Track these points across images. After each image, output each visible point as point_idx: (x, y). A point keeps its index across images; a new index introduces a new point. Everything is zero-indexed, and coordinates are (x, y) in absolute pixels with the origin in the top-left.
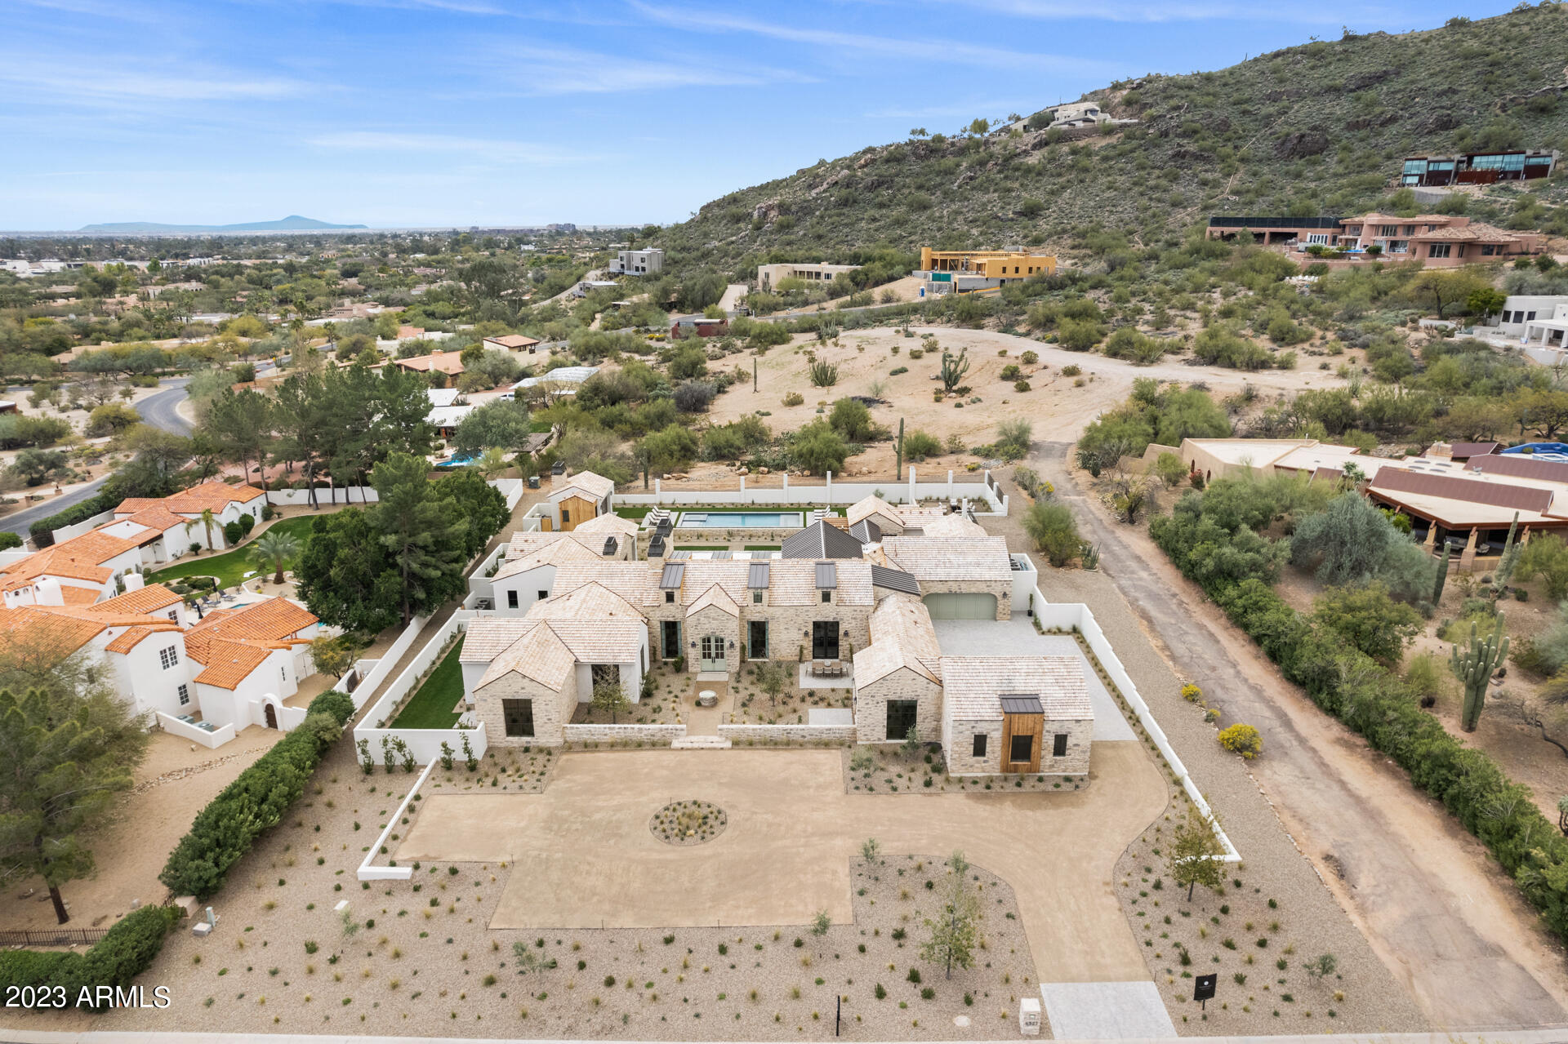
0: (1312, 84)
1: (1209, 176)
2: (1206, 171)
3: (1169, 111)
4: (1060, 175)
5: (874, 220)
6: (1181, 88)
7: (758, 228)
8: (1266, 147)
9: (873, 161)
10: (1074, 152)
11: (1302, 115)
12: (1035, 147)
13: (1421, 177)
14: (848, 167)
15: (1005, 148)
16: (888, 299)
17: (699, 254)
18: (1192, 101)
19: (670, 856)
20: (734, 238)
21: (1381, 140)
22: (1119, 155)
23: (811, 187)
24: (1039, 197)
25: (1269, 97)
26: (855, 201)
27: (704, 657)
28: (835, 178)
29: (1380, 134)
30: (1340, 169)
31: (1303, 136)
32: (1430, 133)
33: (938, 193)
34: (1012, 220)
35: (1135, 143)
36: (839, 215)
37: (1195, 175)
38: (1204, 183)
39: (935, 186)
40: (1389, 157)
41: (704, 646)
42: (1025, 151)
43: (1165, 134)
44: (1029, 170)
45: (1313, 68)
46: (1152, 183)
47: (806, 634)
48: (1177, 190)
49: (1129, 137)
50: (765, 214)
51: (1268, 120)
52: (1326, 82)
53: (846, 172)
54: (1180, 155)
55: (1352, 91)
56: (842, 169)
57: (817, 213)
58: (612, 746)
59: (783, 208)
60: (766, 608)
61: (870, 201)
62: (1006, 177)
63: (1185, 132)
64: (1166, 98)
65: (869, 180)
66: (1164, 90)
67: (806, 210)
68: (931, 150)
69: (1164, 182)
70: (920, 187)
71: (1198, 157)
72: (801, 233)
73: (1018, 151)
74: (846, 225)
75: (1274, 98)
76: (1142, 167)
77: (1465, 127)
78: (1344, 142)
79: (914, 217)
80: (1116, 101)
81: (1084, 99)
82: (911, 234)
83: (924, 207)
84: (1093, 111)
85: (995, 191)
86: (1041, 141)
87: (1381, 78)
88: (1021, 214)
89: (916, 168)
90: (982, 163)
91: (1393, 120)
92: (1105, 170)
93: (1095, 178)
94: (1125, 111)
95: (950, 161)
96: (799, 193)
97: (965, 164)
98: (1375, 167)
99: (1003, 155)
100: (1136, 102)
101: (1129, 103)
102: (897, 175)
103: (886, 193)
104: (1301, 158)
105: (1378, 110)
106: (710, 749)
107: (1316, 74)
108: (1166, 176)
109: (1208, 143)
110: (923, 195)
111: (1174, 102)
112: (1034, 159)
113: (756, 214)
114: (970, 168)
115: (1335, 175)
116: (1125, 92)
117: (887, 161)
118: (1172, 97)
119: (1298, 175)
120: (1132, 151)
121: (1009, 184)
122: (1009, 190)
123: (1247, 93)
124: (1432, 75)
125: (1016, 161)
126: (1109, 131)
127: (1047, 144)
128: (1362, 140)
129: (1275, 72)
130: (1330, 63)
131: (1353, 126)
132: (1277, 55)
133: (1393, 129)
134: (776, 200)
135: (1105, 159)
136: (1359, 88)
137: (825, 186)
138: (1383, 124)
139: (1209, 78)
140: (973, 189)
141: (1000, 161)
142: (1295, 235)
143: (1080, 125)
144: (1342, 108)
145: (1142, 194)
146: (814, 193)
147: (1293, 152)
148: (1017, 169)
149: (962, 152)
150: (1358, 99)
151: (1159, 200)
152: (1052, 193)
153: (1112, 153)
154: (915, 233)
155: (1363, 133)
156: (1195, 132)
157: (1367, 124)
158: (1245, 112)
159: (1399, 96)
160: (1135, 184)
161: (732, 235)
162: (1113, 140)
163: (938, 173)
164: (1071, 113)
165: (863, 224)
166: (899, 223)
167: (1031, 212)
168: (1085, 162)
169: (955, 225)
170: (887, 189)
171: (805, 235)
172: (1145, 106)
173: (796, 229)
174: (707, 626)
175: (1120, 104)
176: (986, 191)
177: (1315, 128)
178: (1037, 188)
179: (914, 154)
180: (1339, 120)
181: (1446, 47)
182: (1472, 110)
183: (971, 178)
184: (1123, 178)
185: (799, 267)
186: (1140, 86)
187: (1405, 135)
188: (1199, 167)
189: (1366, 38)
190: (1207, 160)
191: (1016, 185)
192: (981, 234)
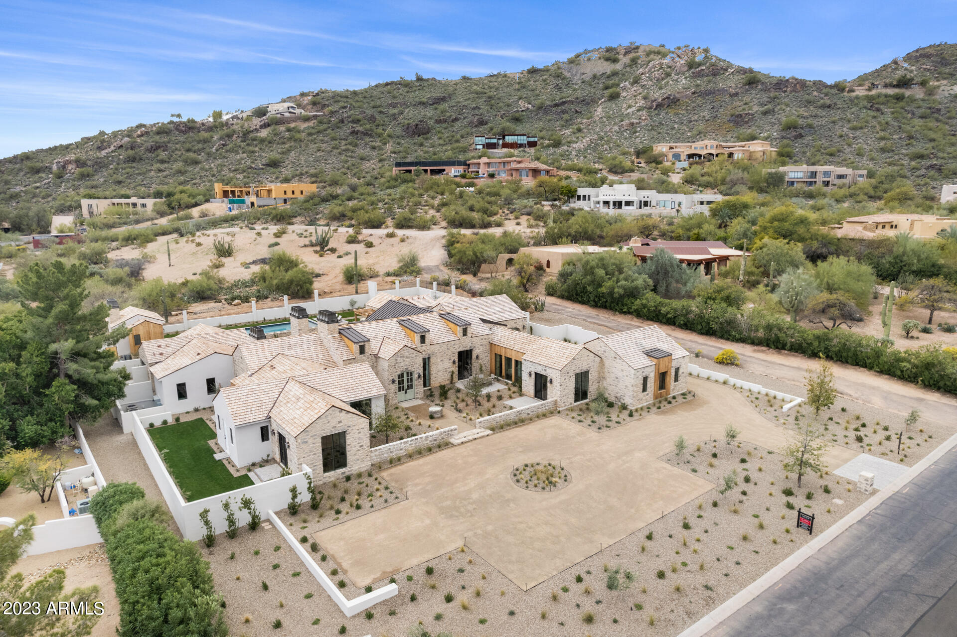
0: (411, 100)
1: (374, 144)
2: (372, 141)
3: (340, 109)
4: (284, 143)
5: (160, 171)
6: (342, 97)
7: (59, 176)
8: (399, 131)
9: (147, 133)
10: (289, 130)
11: (412, 115)
12: (262, 127)
13: (483, 145)
14: (128, 136)
15: (242, 127)
16: (204, 215)
17: (7, 196)
18: (351, 104)
19: (563, 497)
20: (38, 184)
21: (455, 129)
22: (318, 132)
23: (100, 148)
24: (274, 155)
25: (390, 105)
26: (141, 159)
27: (400, 391)
28: (119, 143)
29: (452, 126)
30: (441, 142)
31: (417, 125)
32: (476, 126)
33: (203, 154)
34: (263, 169)
35: (325, 126)
36: (131, 168)
37: (367, 144)
38: (374, 148)
39: (199, 150)
40: (462, 137)
41: (399, 382)
42: (256, 129)
43: (342, 121)
44: (262, 141)
45: (408, 92)
46: (343, 148)
47: (454, 362)
48: (360, 151)
49: (321, 122)
50: (64, 167)
51: (394, 117)
52: (417, 99)
53: (126, 139)
54: (354, 133)
55: (431, 105)
56: (123, 137)
57: (111, 166)
58: (410, 456)
59: (79, 163)
60: (429, 347)
61: (153, 159)
62: (248, 145)
63: (353, 121)
64: (336, 102)
65: (149, 145)
66: (333, 97)
67: (100, 165)
68: (190, 127)
69: (350, 147)
70: (188, 150)
71: (365, 134)
72: (102, 180)
73: (252, 129)
74: (140, 174)
75: (394, 106)
76: (333, 139)
77: (490, 125)
78: (438, 129)
79: (190, 168)
80: (305, 102)
81: (284, 101)
82: (192, 179)
83: (196, 163)
84: (292, 107)
85: (243, 153)
86: (265, 124)
87: (443, 99)
88: (268, 165)
89: (182, 139)
90: (229, 136)
91: (456, 119)
92: (312, 140)
93: (307, 146)
94: (312, 108)
95: (204, 135)
96: (91, 153)
97: (216, 137)
98: (457, 141)
99: (242, 132)
100: (319, 103)
101: (314, 104)
102: (169, 143)
103: (163, 155)
104: (419, 136)
105: (448, 114)
106: (480, 438)
107: (412, 95)
108: (350, 144)
109: (368, 126)
110: (191, 155)
111: (341, 104)
112: (264, 133)
113: (55, 167)
114: (221, 138)
115: (440, 145)
116: (310, 98)
117: (158, 133)
118: (339, 101)
119: (421, 145)
120: (325, 130)
121: (251, 148)
122: (253, 152)
123: (378, 103)
124: (466, 100)
125: (251, 135)
126: (307, 119)
127: (269, 125)
128: (445, 129)
129: (390, 93)
130: (415, 91)
131: (438, 122)
132: (387, 84)
133: (458, 124)
134: (72, 157)
135: (310, 134)
136: (434, 104)
137: (112, 148)
138: (453, 121)
139: (355, 93)
140: (227, 151)
141: (241, 135)
142: (444, 170)
143: (287, 115)
144: (429, 112)
145: (340, 154)
146: (104, 153)
147: (414, 133)
148: (254, 140)
149: (211, 129)
150: (436, 109)
151: (352, 157)
152: (283, 153)
153: (313, 131)
154: (195, 179)
155: (445, 125)
156: (359, 121)
157: (445, 121)
158: (381, 112)
159: (455, 108)
160: (333, 148)
161: (36, 182)
162: (311, 124)
163: (199, 142)
164: (277, 108)
165: (152, 173)
166: (180, 172)
167: (274, 164)
168: (298, 136)
169: (223, 173)
170: (164, 151)
171: (105, 181)
172: (324, 106)
173: (96, 177)
174: (402, 364)
175: (308, 104)
176: (237, 153)
177: (421, 121)
178: (272, 151)
179: (177, 129)
180: (430, 118)
181: (466, 88)
182: (490, 117)
183: (224, 145)
184: (325, 145)
185: (116, 201)
186: (317, 94)
187: (465, 127)
188: (367, 139)
189: (428, 80)
190: (370, 136)
191: (257, 149)
192: (245, 177)
